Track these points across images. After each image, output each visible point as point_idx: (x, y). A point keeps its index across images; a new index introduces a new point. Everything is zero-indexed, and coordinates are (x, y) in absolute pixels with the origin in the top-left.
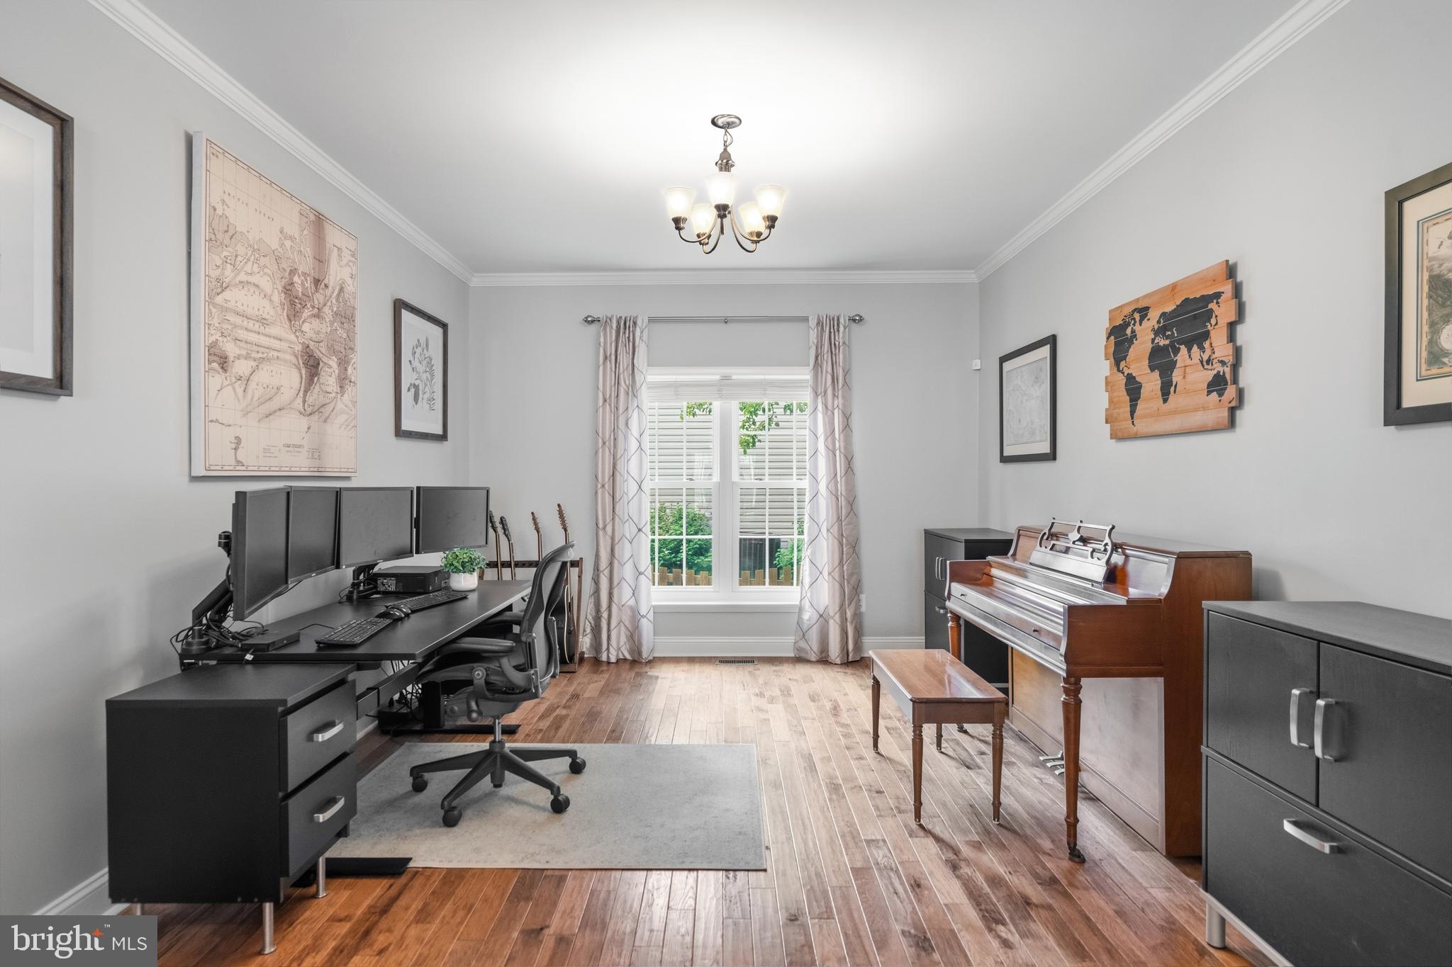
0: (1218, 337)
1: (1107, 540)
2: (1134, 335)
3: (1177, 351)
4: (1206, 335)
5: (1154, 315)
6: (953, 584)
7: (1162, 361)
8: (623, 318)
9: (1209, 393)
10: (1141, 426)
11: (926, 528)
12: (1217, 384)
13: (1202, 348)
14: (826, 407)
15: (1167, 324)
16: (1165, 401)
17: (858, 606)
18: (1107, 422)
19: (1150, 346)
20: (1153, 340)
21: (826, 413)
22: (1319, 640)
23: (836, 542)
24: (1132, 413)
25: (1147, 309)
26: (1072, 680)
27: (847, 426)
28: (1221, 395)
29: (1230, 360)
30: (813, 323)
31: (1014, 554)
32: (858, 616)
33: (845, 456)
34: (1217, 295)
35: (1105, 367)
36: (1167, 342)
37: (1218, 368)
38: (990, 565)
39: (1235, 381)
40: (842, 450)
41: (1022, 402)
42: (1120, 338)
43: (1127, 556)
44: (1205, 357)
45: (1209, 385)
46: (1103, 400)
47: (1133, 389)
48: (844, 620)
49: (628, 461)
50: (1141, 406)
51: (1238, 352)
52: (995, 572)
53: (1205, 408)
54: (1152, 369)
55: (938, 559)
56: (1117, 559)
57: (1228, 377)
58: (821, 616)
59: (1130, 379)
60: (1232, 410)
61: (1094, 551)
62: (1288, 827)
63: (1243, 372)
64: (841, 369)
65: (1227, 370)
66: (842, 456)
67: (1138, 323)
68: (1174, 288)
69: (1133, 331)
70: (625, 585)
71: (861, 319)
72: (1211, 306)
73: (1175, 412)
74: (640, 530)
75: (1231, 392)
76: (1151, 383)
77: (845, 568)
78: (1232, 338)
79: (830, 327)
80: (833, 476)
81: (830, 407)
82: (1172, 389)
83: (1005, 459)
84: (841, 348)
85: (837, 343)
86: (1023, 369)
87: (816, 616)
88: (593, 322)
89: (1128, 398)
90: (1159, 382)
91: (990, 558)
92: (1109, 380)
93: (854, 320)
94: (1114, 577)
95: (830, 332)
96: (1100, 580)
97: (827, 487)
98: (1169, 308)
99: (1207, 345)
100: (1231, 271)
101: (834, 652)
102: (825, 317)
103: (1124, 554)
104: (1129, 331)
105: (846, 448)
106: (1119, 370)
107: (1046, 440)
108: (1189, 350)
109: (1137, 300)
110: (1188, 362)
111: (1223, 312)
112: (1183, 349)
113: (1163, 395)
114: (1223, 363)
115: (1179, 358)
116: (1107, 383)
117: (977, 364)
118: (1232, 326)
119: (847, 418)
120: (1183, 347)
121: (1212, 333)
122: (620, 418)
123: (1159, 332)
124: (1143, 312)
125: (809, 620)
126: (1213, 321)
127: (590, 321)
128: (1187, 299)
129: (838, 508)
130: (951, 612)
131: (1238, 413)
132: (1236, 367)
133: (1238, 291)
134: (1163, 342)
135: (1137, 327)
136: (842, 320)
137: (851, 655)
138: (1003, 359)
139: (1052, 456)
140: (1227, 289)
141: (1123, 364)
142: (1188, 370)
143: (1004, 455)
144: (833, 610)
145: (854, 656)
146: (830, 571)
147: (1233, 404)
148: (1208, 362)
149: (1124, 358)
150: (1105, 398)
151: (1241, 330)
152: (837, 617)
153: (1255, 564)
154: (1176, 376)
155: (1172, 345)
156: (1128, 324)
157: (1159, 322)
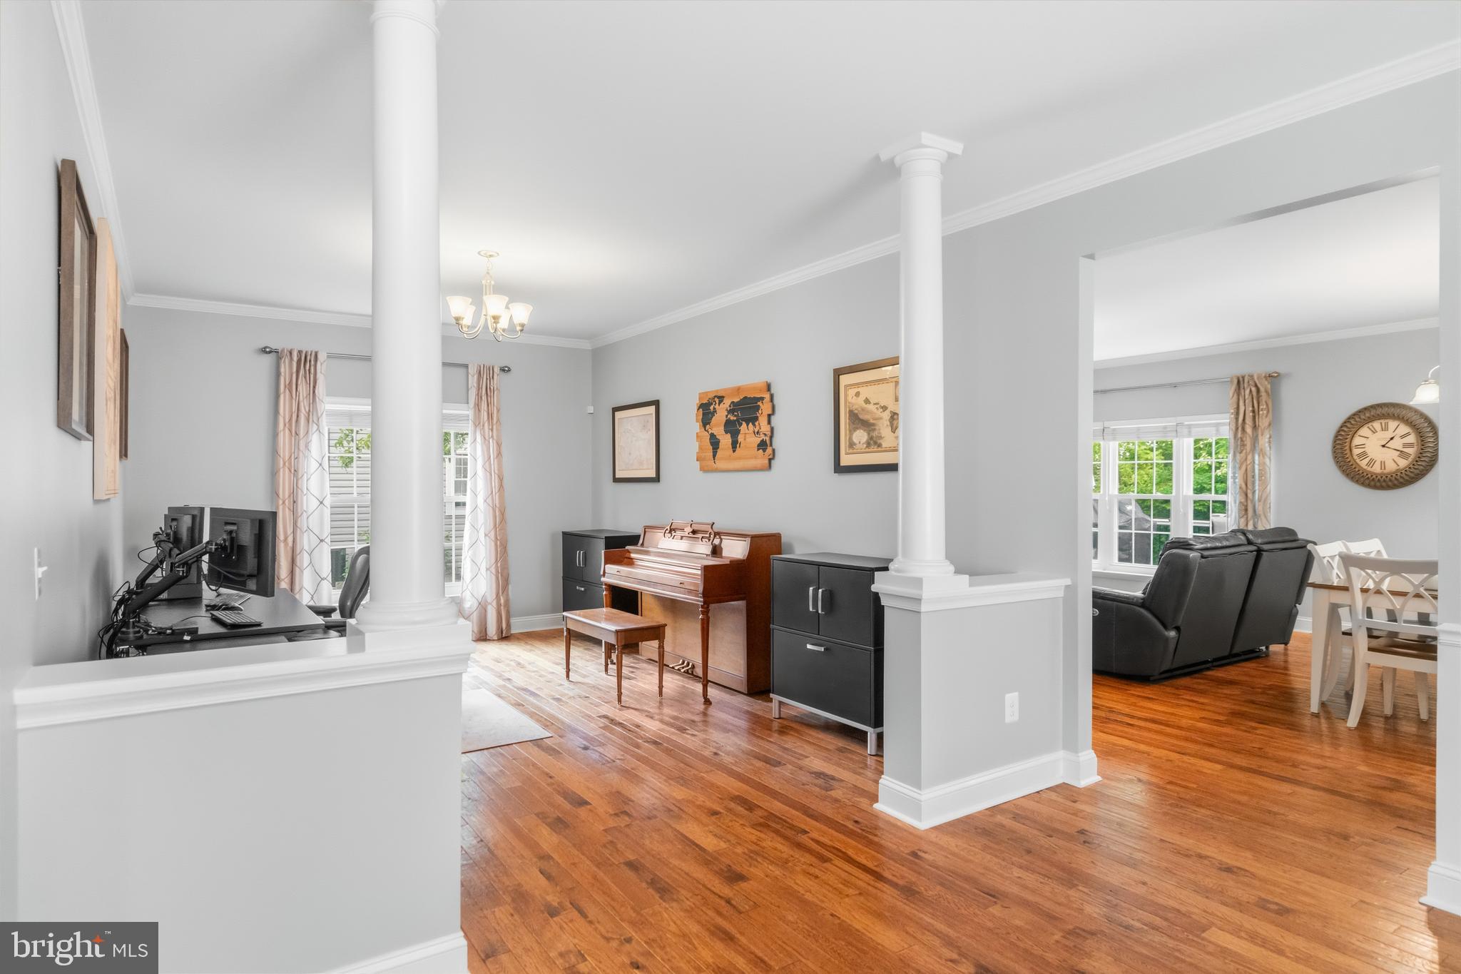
0: (763, 421)
1: (710, 530)
2: (715, 411)
3: (741, 424)
4: (756, 419)
5: (727, 402)
6: (607, 566)
7: (732, 429)
8: (304, 352)
9: (758, 450)
10: (720, 464)
11: (564, 531)
12: (763, 445)
13: (754, 425)
14: (485, 438)
15: (734, 408)
16: (734, 451)
17: (508, 595)
18: (697, 460)
19: (725, 419)
20: (727, 416)
21: (485, 442)
22: (819, 565)
23: (493, 544)
24: (714, 456)
25: (723, 397)
26: (706, 606)
27: (499, 454)
28: (764, 451)
29: (769, 433)
30: (473, 370)
31: (642, 545)
32: (507, 601)
33: (499, 476)
34: (762, 399)
35: (696, 427)
36: (735, 418)
37: (763, 437)
38: (629, 552)
39: (771, 445)
40: (496, 471)
41: (632, 442)
42: (706, 411)
43: (721, 539)
44: (756, 431)
45: (758, 445)
46: (695, 446)
47: (715, 443)
48: (499, 605)
49: (307, 480)
50: (719, 453)
51: (772, 429)
52: (633, 555)
53: (756, 458)
54: (726, 432)
55: (580, 552)
56: (717, 541)
57: (768, 442)
58: (480, 604)
59: (712, 436)
60: (770, 460)
61: (703, 537)
62: (809, 646)
63: (774, 440)
64: (495, 408)
65: (768, 439)
66: (496, 476)
67: (717, 404)
68: (738, 389)
69: (714, 408)
70: (304, 592)
71: (509, 370)
72: (759, 403)
73: (740, 458)
74: (322, 541)
75: (769, 450)
76: (726, 440)
77: (499, 565)
78: (769, 422)
79: (486, 374)
80: (490, 493)
81: (487, 438)
82: (738, 445)
83: (616, 480)
84: (495, 393)
85: (492, 388)
86: (633, 418)
87: (476, 605)
88: (270, 352)
89: (711, 447)
90: (731, 440)
91: (627, 547)
92: (699, 434)
93: (504, 370)
94: (716, 551)
95: (487, 379)
96: (709, 553)
97: (485, 501)
98: (736, 400)
99: (757, 423)
100: (769, 387)
101: (492, 630)
102: (482, 366)
103: (720, 538)
104: (712, 408)
105: (499, 470)
106: (705, 430)
107: (652, 469)
108: (747, 425)
109: (717, 391)
110: (747, 431)
111: (765, 408)
112: (744, 424)
113: (733, 448)
114: (765, 435)
115: (741, 428)
116: (697, 436)
117: (591, 409)
118: (769, 416)
119: (499, 445)
120: (744, 423)
121: (760, 418)
122: (301, 442)
123: (730, 412)
124: (721, 399)
125: (470, 608)
126: (760, 412)
127: (265, 351)
128: (745, 398)
129: (495, 517)
130: (606, 584)
131: (773, 461)
132: (771, 437)
133: (772, 397)
134: (732, 418)
135: (717, 406)
136: (496, 370)
137: (504, 632)
138: (615, 410)
139: (657, 479)
140: (767, 396)
141: (708, 427)
142: (747, 436)
143: (617, 477)
144: (491, 597)
145: (506, 633)
146: (488, 567)
147: (771, 457)
148: (758, 433)
149: (709, 424)
150: (697, 445)
151: (773, 418)
152: (494, 603)
153: (783, 540)
154: (740, 438)
155: (737, 420)
156: (712, 404)
157: (730, 406)
